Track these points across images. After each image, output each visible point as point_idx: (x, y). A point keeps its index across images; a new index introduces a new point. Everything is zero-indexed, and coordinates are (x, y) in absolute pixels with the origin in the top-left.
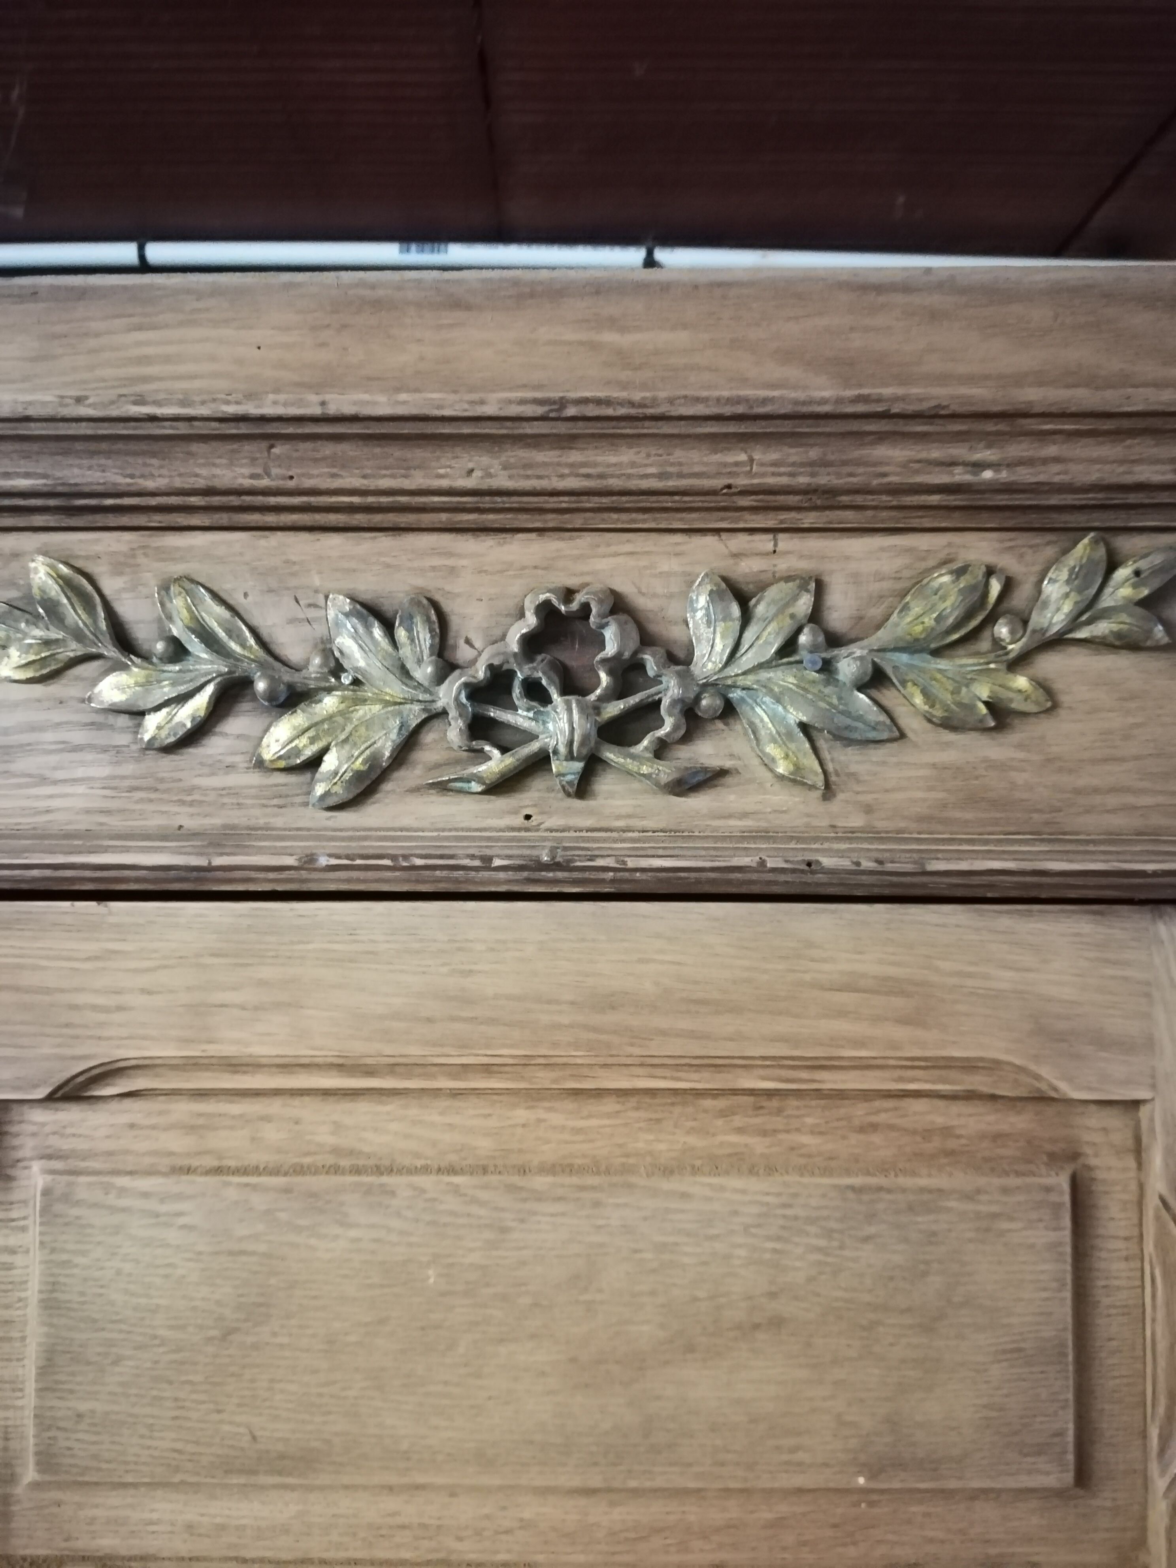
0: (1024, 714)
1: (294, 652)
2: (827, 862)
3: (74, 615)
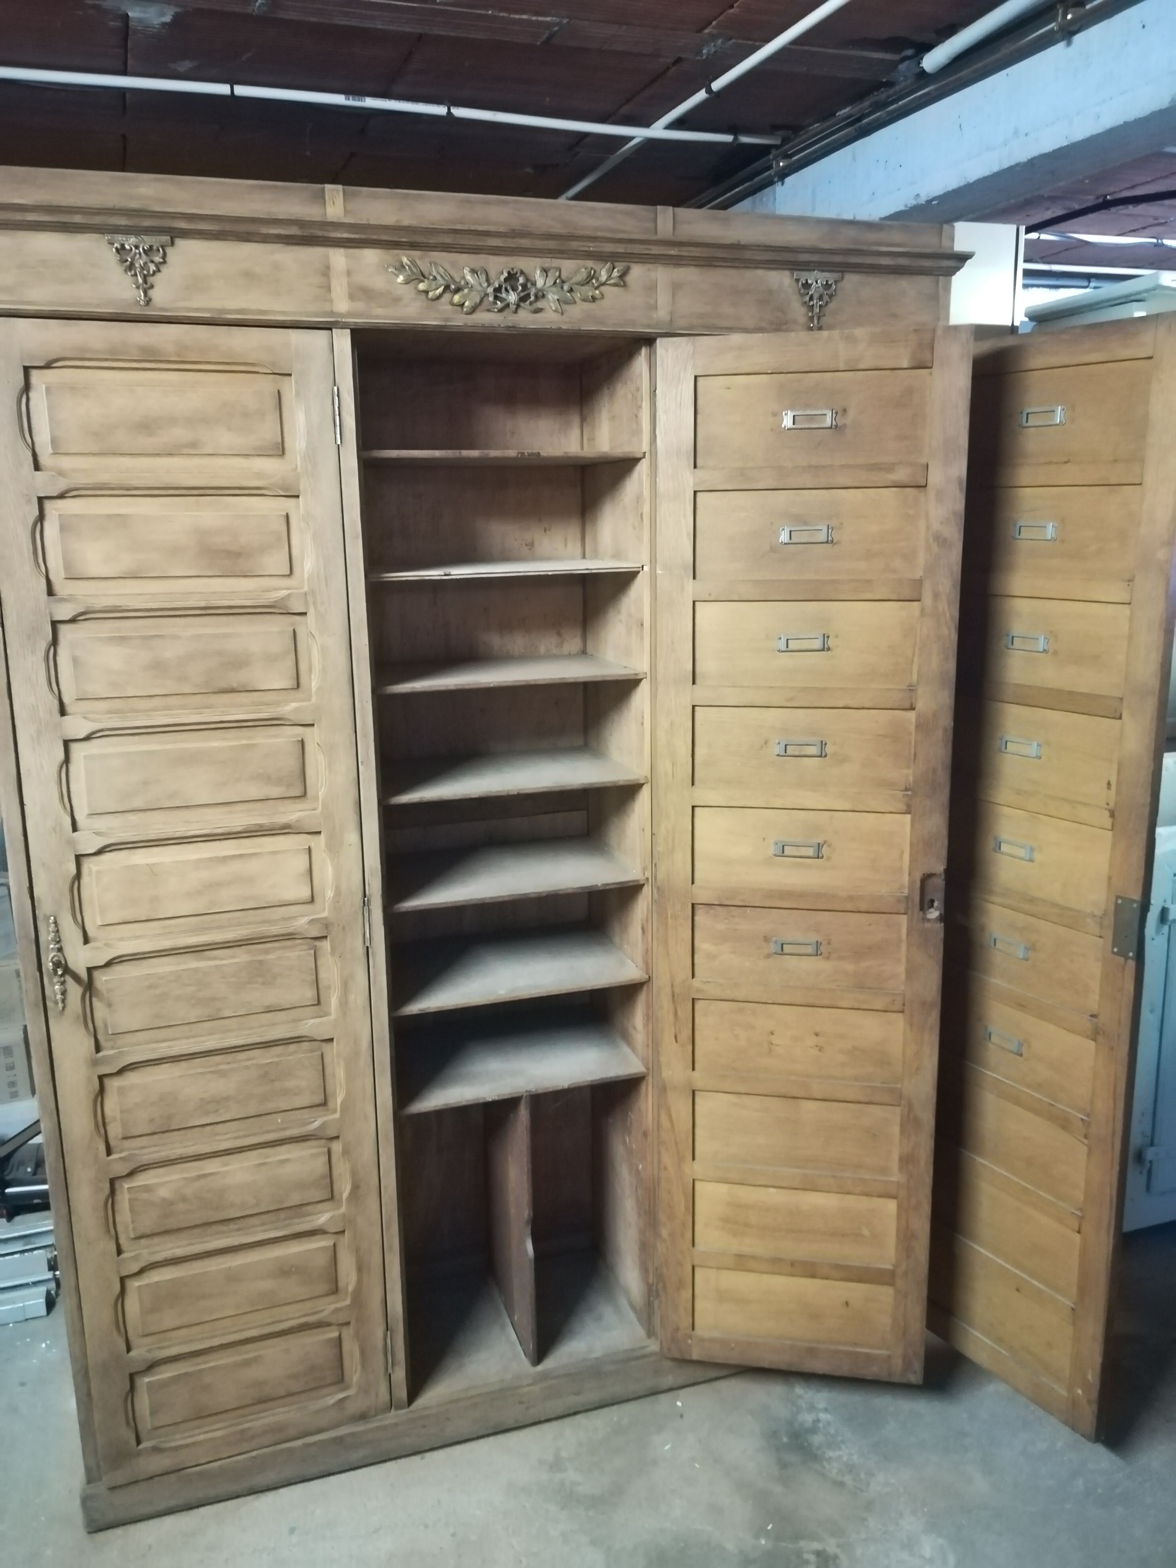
0: (598, 299)
1: (457, 280)
2: (563, 327)
3: (414, 270)
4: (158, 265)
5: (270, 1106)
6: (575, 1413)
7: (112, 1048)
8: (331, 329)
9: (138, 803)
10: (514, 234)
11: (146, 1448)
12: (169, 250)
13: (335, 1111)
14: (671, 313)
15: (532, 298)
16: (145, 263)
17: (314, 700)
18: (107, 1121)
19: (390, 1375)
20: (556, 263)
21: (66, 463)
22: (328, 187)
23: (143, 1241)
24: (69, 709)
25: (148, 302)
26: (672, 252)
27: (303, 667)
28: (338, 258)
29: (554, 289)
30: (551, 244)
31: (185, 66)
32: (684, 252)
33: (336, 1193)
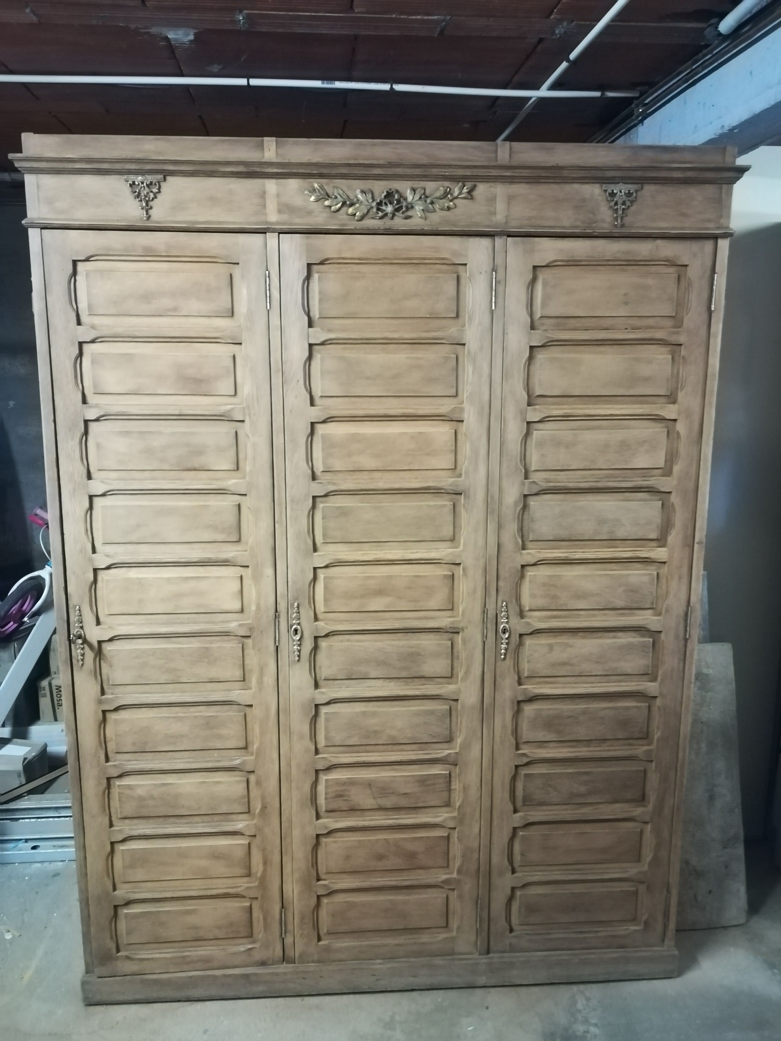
0: (452, 208)
1: (352, 197)
2: (425, 229)
3: (322, 192)
4: (155, 194)
5: (210, 745)
6: (413, 990)
7: (112, 694)
8: (265, 233)
9: (133, 538)
10: (391, 165)
11: (121, 956)
12: (163, 184)
13: (252, 754)
14: (507, 217)
15: (404, 209)
16: (148, 193)
17: (247, 478)
18: (107, 740)
19: (283, 939)
20: (422, 184)
21: (97, 321)
22: (266, 139)
23: (127, 821)
24: (94, 475)
25: (149, 217)
26: (507, 174)
27: (241, 456)
28: (271, 186)
29: (420, 202)
30: (418, 171)
31: (216, 68)
32: (516, 173)
33: (251, 809)
